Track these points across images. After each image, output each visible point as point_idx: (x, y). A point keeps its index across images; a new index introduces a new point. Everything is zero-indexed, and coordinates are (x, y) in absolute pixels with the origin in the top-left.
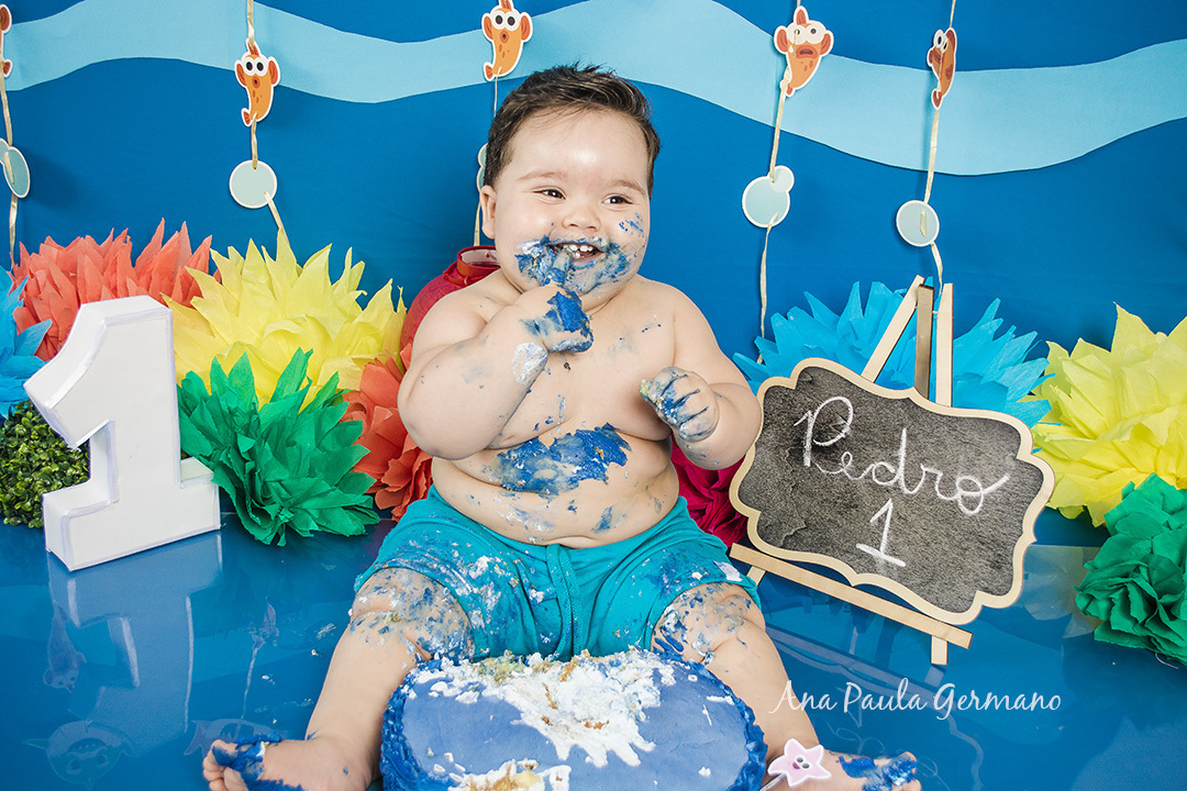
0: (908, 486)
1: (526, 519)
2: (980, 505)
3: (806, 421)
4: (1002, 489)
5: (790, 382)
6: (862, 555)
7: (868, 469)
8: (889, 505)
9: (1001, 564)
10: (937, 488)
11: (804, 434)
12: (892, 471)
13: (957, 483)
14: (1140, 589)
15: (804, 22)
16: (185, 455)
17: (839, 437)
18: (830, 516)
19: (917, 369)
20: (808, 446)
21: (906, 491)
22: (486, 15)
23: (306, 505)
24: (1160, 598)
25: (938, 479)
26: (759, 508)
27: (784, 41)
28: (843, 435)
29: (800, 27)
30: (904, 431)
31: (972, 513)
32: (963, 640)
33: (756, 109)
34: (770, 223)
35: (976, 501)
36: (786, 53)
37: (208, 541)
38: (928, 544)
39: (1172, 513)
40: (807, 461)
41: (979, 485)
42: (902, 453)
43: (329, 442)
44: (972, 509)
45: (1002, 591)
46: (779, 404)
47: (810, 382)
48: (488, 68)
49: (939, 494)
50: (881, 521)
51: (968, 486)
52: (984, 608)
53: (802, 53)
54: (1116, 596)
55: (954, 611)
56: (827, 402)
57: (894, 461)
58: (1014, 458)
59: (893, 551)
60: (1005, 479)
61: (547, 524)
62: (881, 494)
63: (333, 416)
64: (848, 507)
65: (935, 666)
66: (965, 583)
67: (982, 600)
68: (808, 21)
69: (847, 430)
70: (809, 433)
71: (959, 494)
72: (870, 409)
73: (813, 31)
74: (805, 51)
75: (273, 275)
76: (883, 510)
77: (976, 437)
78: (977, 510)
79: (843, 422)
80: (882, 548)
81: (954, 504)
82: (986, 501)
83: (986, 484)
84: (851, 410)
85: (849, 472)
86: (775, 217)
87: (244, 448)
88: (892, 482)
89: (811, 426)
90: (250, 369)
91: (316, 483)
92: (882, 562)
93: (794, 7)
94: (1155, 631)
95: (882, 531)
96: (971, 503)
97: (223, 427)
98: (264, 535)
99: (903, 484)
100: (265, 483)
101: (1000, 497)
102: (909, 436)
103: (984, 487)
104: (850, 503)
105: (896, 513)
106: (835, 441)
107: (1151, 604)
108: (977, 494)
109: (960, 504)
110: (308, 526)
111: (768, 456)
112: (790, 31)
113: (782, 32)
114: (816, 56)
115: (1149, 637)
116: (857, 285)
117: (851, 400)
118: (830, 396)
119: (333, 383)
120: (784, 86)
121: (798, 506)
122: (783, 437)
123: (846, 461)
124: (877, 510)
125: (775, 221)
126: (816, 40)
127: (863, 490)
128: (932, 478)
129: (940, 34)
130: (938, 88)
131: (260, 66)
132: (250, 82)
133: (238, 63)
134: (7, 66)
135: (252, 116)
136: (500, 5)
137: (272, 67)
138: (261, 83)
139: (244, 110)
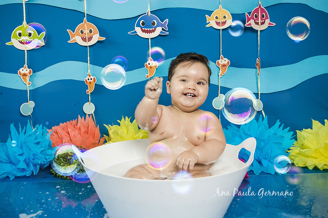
15: (223, 59)
22: (146, 63)
27: (219, 64)
29: (222, 60)
33: (214, 82)
34: (220, 109)
36: (219, 67)
48: (147, 76)
53: (223, 66)
68: (224, 58)
73: (225, 61)
74: (224, 66)
112: (220, 61)
113: (218, 62)
114: (227, 66)
120: (219, 74)
125: (222, 107)
126: (226, 63)
129: (257, 59)
130: (258, 72)
131: (91, 79)
132: (89, 83)
133: (86, 79)
134: (30, 83)
135: (89, 91)
136: (149, 60)
137: (94, 79)
138: (91, 83)
139: (87, 90)
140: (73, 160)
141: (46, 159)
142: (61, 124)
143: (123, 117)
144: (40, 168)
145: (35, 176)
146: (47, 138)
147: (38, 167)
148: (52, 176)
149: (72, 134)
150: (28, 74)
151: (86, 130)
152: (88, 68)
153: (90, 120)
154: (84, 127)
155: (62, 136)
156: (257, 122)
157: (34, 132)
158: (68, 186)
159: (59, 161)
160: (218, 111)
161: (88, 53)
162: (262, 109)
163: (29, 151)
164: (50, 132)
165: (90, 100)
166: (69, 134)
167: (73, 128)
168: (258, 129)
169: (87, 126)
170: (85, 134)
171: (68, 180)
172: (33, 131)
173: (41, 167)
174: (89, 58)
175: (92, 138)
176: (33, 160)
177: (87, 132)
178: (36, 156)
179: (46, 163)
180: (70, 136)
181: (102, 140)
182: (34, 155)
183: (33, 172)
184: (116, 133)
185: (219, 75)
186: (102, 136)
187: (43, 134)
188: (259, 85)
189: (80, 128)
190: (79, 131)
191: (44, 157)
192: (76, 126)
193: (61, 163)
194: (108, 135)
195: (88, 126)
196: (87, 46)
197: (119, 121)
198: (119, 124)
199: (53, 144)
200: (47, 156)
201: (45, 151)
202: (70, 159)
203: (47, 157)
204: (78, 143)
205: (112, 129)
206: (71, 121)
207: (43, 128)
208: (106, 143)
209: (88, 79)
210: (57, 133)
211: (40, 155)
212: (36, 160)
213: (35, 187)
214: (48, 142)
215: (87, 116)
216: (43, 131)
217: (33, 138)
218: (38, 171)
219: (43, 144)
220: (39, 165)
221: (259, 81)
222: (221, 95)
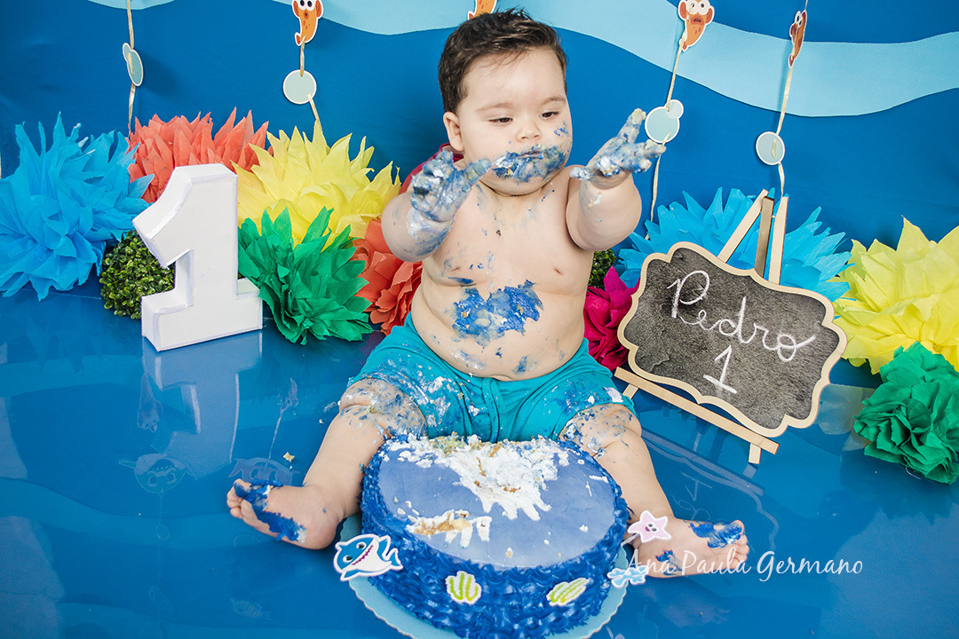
0: (745, 337)
1: (467, 359)
2: (793, 355)
3: (676, 285)
4: (809, 346)
5: (667, 258)
6: (707, 383)
7: (717, 323)
8: (729, 350)
9: (804, 397)
10: (763, 341)
11: (673, 295)
12: (733, 326)
13: (778, 338)
14: (899, 422)
16: (241, 276)
17: (698, 299)
18: (686, 354)
19: (758, 256)
20: (676, 304)
21: (742, 341)
23: (322, 317)
24: (913, 429)
25: (765, 335)
26: (638, 345)
27: (684, 11)
28: (701, 298)
29: (695, 2)
30: (744, 299)
31: (787, 360)
32: (772, 448)
34: (664, 140)
35: (790, 352)
36: (685, 20)
37: (253, 337)
38: (754, 379)
39: (928, 370)
40: (674, 316)
41: (794, 341)
42: (741, 314)
43: (341, 275)
44: (787, 358)
45: (803, 417)
46: (657, 272)
47: (681, 259)
48: (470, 15)
49: (765, 345)
50: (722, 361)
51: (786, 341)
52: (789, 428)
53: (695, 20)
54: (882, 425)
55: (767, 427)
56: (692, 274)
57: (736, 319)
58: (820, 325)
59: (729, 382)
60: (812, 338)
61: (481, 364)
62: (723, 341)
63: (345, 255)
64: (700, 348)
65: (751, 464)
66: (778, 408)
67: (788, 421)
69: (704, 294)
70: (677, 294)
71: (779, 347)
72: (722, 281)
73: (702, 5)
74: (697, 19)
75: (310, 153)
76: (724, 353)
77: (795, 308)
78: (790, 359)
79: (702, 288)
80: (722, 378)
81: (775, 353)
82: (797, 353)
83: (798, 341)
84: (708, 280)
85: (703, 324)
86: (667, 136)
87: (281, 275)
88: (732, 334)
89: (679, 289)
90: (289, 220)
91: (330, 302)
92: (720, 389)
94: (907, 452)
95: (722, 367)
96: (787, 353)
97: (268, 260)
98: (292, 336)
99: (740, 336)
100: (295, 299)
101: (807, 351)
102: (747, 303)
103: (798, 343)
104: (701, 346)
105: (734, 357)
106: (695, 301)
107: (906, 433)
108: (792, 347)
109: (779, 353)
110: (322, 332)
111: (647, 309)
112: (688, 3)
113: (684, 5)
114: (703, 24)
115: (903, 456)
117: (709, 274)
118: (695, 269)
119: (347, 233)
120: (680, 42)
121: (665, 345)
122: (659, 296)
123: (702, 316)
124: (720, 352)
125: (668, 139)
126: (703, 12)
127: (711, 337)
128: (761, 333)
129: (799, 14)
130: (793, 52)
132: (302, 14)
135: (302, 38)
138: (310, 15)
139: (297, 34)
162: (779, 162)
221: (789, 80)
222: (673, 103)
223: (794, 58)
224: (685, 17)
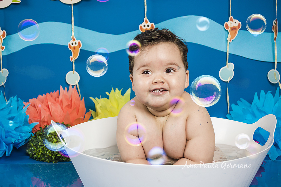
15: (232, 20)
22: (140, 25)
27: (227, 27)
29: (232, 22)
33: (221, 48)
34: (228, 80)
36: (228, 30)
73: (235, 23)
74: (234, 29)
86: (229, 78)
93: (229, 16)
112: (229, 23)
113: (227, 24)
114: (237, 30)
116: (256, 94)
120: (228, 39)
125: (230, 79)
126: (236, 25)
129: (274, 21)
130: (275, 36)
131: (76, 43)
132: (73, 48)
133: (69, 43)
134: (3, 48)
135: (73, 58)
136: (145, 22)
137: (79, 43)
138: (76, 48)
139: (71, 57)
140: (53, 139)
141: (21, 137)
142: (40, 96)
143: (112, 88)
144: (14, 148)
145: (8, 157)
146: (23, 112)
147: (12, 146)
148: (28, 157)
149: (53, 108)
150: (1, 37)
151: (70, 103)
152: (72, 30)
153: (73, 92)
154: (67, 100)
155: (40, 110)
156: (274, 97)
157: (7, 105)
158: (47, 170)
159: (36, 140)
160: (226, 83)
161: (73, 12)
162: (278, 81)
163: (1, 127)
164: (27, 105)
165: (74, 68)
166: (48, 108)
167: (54, 101)
168: (274, 105)
169: (70, 99)
170: (67, 108)
171: (46, 162)
172: (7, 103)
173: (16, 146)
174: (73, 18)
175: (75, 113)
176: (6, 138)
177: (70, 106)
178: (10, 134)
179: (20, 141)
180: (50, 111)
181: (88, 116)
182: (7, 132)
183: (5, 152)
184: (104, 108)
185: (227, 41)
186: (88, 111)
187: (18, 108)
188: (276, 52)
189: (61, 102)
190: (60, 105)
191: (19, 134)
192: (57, 99)
193: (39, 142)
194: (94, 109)
195: (72, 100)
196: (71, 5)
197: (107, 93)
198: (108, 97)
199: (29, 120)
200: (23, 133)
201: (21, 128)
202: (50, 137)
203: (23, 135)
204: (59, 119)
205: (99, 103)
206: (51, 93)
207: (18, 101)
208: (92, 120)
209: (72, 44)
210: (34, 106)
211: (14, 132)
212: (9, 138)
213: (7, 170)
214: (24, 117)
215: (71, 87)
216: (18, 104)
217: (6, 112)
218: (11, 151)
219: (18, 119)
220: (13, 145)
221: (276, 47)
222: (229, 64)
223: (275, 38)
224: (228, 29)
